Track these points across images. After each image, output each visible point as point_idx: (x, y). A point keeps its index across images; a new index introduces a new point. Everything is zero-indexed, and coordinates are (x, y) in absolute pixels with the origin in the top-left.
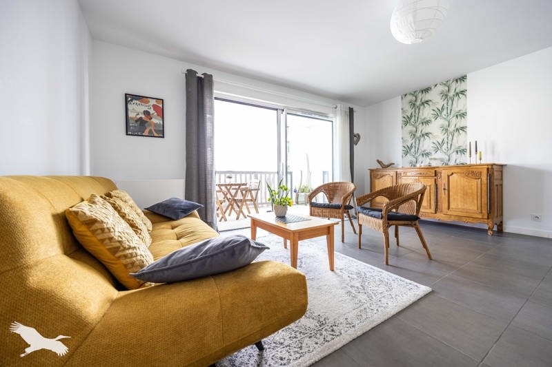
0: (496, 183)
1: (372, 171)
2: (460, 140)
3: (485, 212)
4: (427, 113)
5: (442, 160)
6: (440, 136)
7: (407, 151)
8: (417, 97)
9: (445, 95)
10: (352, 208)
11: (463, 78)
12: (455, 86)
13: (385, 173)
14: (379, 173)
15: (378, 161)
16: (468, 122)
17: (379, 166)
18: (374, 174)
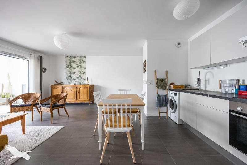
0: (91, 90)
1: (52, 86)
2: (84, 76)
3: (88, 98)
4: (74, 65)
5: (79, 82)
6: (79, 74)
7: (68, 78)
8: (71, 59)
9: (80, 61)
10: (38, 104)
11: (84, 57)
12: (82, 59)
13: (58, 87)
14: (55, 87)
15: (55, 81)
16: (86, 71)
17: (56, 83)
18: (53, 87)
